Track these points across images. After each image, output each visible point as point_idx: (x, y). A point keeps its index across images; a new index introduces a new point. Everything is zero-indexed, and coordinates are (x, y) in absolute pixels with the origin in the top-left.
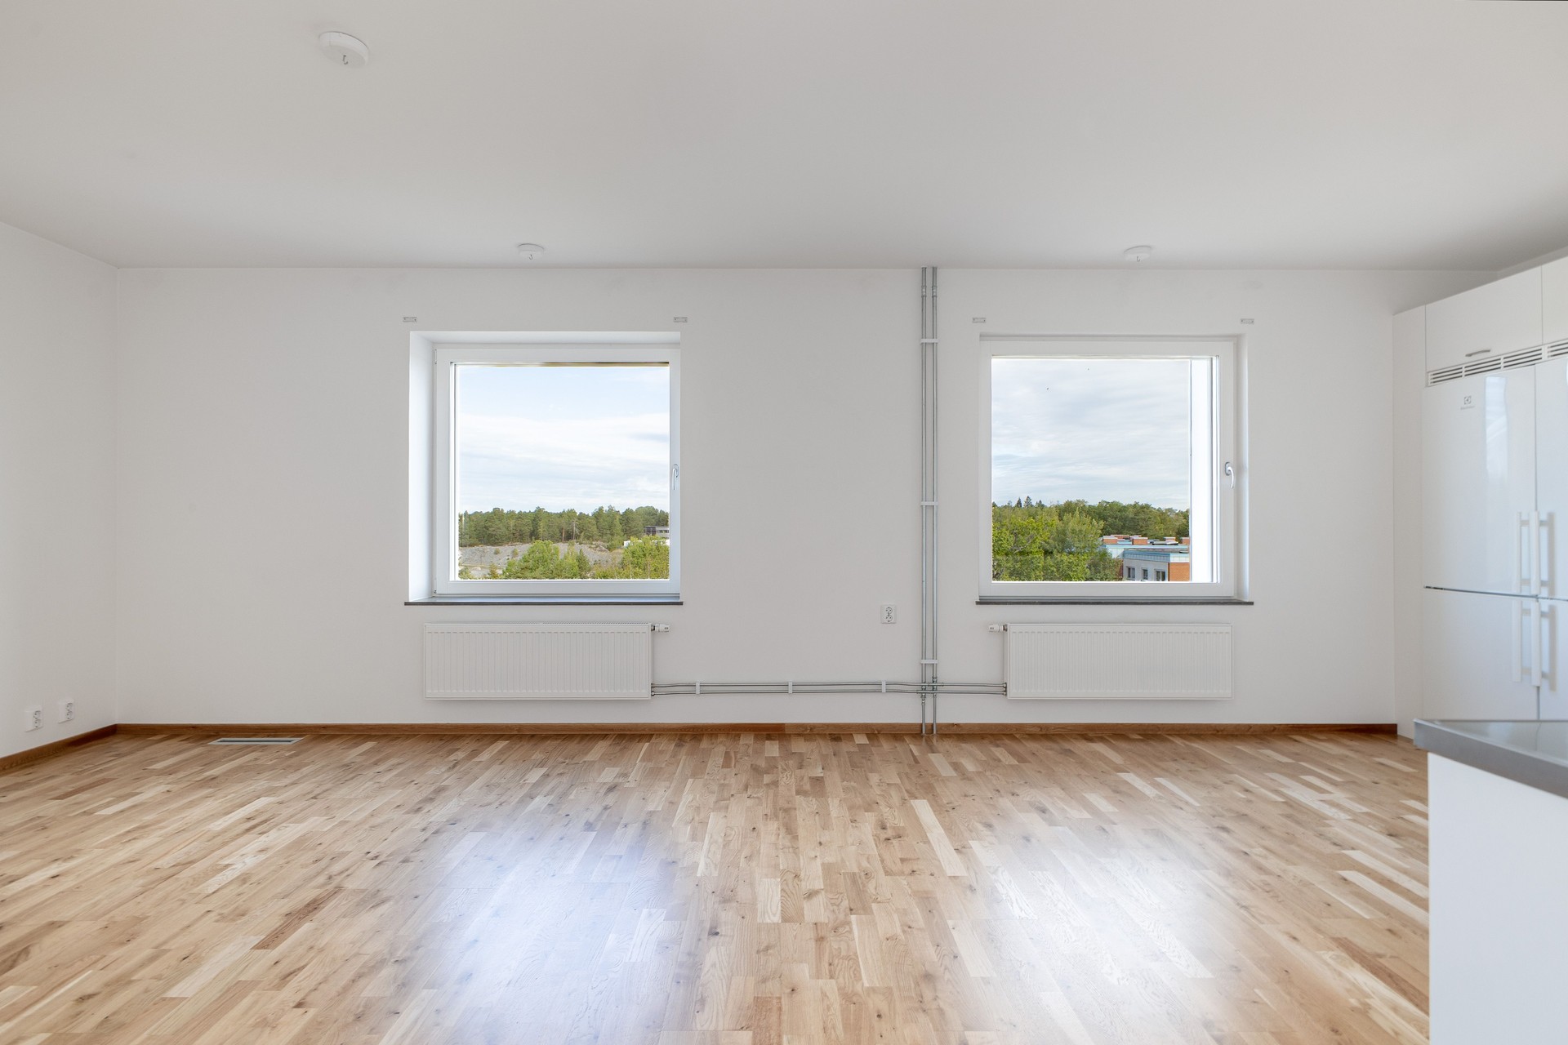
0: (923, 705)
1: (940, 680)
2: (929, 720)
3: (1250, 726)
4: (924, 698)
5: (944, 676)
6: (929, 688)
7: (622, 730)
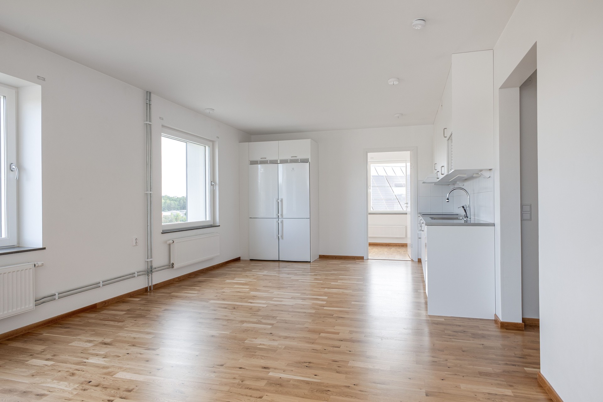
0: (148, 279)
1: (154, 267)
2: (150, 285)
3: (219, 264)
4: (148, 275)
5: (155, 265)
6: (150, 271)
7: (7, 337)
